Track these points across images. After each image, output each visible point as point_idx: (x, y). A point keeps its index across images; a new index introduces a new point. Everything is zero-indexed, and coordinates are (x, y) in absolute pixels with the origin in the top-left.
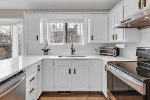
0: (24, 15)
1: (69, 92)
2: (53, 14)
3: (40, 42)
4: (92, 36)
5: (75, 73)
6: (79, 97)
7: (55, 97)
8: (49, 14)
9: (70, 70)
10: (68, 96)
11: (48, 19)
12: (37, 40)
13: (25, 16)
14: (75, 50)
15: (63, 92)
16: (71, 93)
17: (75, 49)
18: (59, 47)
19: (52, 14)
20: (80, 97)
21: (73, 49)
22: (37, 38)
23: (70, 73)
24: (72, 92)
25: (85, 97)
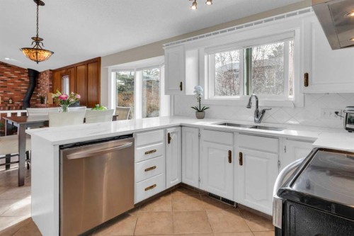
0: (163, 50)
1: (232, 203)
2: (208, 37)
3: (187, 94)
4: (307, 76)
5: (241, 164)
6: (246, 221)
7: (200, 200)
8: (195, 41)
9: (230, 152)
10: (225, 208)
11: (206, 49)
12: (181, 89)
13: (166, 51)
14: (264, 112)
15: (218, 197)
16: (235, 206)
17: (264, 108)
18: (227, 104)
19: (199, 40)
20: (250, 220)
21: (260, 110)
22: (181, 86)
23: (230, 161)
24: (237, 204)
25: (265, 226)
